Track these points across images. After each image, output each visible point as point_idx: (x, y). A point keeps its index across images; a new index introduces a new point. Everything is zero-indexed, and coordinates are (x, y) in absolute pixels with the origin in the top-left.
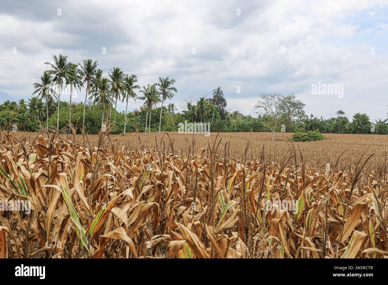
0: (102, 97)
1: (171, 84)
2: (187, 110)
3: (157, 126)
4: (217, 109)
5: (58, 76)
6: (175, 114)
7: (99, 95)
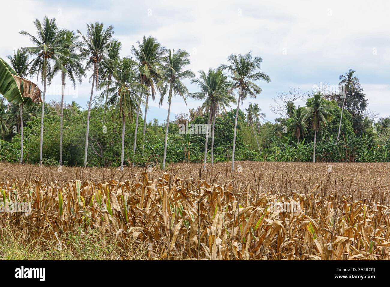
0: (123, 96)
1: (254, 67)
2: (286, 116)
3: (225, 151)
4: (346, 115)
5: (41, 58)
6: (261, 125)
7: (116, 91)
